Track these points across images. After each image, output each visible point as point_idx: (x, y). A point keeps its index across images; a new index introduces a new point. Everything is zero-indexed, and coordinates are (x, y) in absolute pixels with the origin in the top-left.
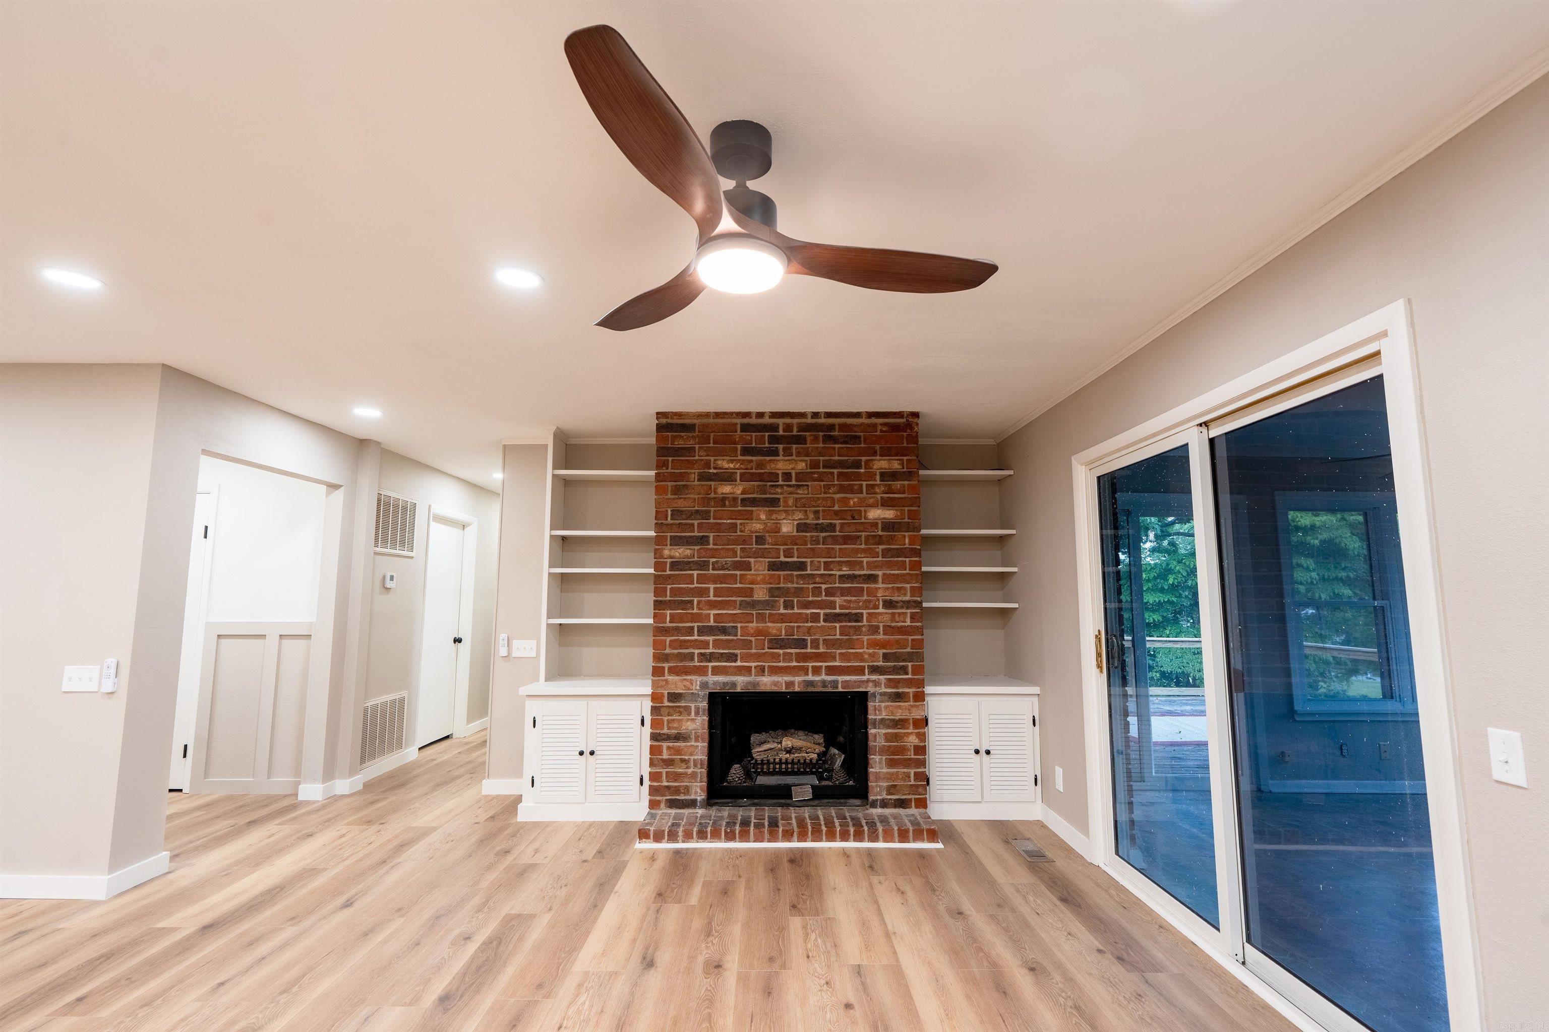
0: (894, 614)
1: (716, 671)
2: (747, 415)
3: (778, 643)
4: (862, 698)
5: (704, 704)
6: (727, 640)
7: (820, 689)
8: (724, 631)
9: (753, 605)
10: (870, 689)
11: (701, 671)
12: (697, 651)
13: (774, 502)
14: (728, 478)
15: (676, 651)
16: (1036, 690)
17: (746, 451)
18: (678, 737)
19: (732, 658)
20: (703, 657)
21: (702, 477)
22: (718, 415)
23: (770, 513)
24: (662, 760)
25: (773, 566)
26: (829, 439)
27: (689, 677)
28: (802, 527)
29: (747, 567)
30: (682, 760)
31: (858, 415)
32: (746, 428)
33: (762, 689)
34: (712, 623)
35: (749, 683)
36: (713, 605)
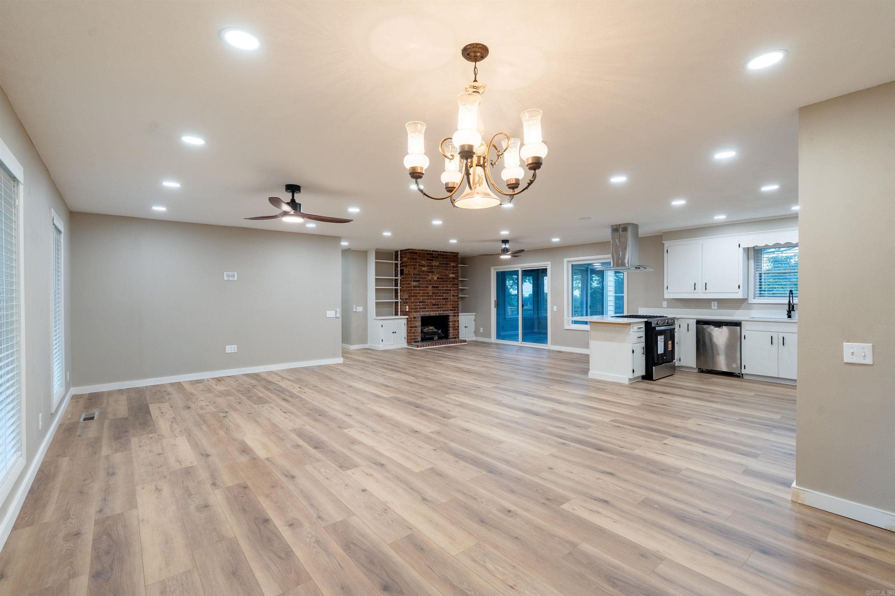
0: (454, 298)
1: (423, 311)
2: (427, 251)
3: (434, 305)
4: (449, 316)
5: (420, 319)
6: (424, 304)
7: (441, 315)
8: (424, 302)
9: (429, 296)
10: (450, 314)
11: (419, 312)
12: (419, 307)
13: (433, 272)
14: (424, 266)
15: (415, 307)
16: (475, 314)
17: (428, 260)
18: (415, 327)
19: (425, 308)
20: (420, 308)
21: (419, 266)
22: (422, 250)
23: (432, 275)
24: (412, 332)
25: (433, 287)
26: (443, 258)
27: (417, 313)
28: (438, 278)
29: (427, 287)
30: (416, 332)
31: (448, 252)
32: (428, 254)
33: (431, 315)
34: (421, 300)
35: (429, 314)
36: (422, 296)
